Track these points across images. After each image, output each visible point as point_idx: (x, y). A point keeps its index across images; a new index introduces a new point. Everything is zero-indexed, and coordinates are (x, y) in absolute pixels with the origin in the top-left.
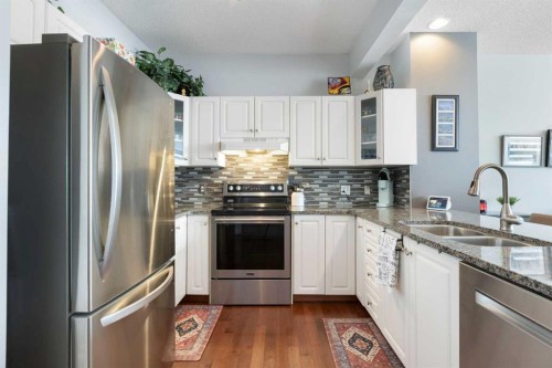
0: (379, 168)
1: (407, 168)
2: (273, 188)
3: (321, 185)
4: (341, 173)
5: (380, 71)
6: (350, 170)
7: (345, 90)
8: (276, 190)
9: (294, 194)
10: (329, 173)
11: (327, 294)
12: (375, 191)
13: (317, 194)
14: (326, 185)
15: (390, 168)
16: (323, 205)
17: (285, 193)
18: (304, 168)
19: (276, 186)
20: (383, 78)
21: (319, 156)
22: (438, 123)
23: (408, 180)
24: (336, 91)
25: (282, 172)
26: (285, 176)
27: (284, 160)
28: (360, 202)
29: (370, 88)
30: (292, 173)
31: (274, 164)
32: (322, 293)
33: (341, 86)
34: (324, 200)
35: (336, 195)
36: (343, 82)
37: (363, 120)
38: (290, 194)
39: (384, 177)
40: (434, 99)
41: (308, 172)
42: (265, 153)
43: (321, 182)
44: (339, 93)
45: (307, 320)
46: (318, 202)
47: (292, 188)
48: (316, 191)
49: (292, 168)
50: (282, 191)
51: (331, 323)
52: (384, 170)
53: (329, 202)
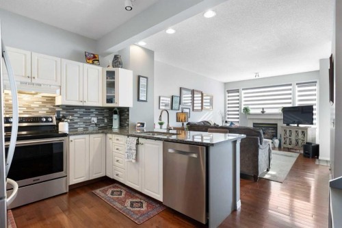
0: (113, 108)
1: (128, 109)
2: (45, 120)
3: (79, 117)
4: (92, 110)
5: (116, 57)
6: (97, 108)
7: (96, 62)
8: (47, 121)
9: (60, 124)
10: (84, 110)
11: (91, 179)
12: (111, 121)
13: (76, 123)
14: (82, 117)
15: (119, 108)
16: (80, 129)
17: (55, 123)
18: (67, 106)
19: (47, 118)
20: (117, 61)
21: (81, 99)
22: (141, 88)
23: (128, 115)
24: (91, 61)
25: (50, 108)
26: (52, 111)
27: (52, 100)
28: (102, 127)
29: (111, 65)
30: (58, 109)
31: (43, 102)
32: (87, 179)
33: (93, 59)
34: (81, 126)
35: (88, 123)
36: (94, 57)
37: (107, 82)
38: (58, 123)
39: (116, 113)
40: (139, 77)
41: (70, 109)
42: (36, 94)
43: (78, 115)
44: (93, 63)
45: (84, 196)
46: (77, 128)
47: (59, 120)
48: (75, 121)
49: (58, 106)
50: (52, 122)
51: (98, 191)
52: (116, 109)
53: (84, 128)
